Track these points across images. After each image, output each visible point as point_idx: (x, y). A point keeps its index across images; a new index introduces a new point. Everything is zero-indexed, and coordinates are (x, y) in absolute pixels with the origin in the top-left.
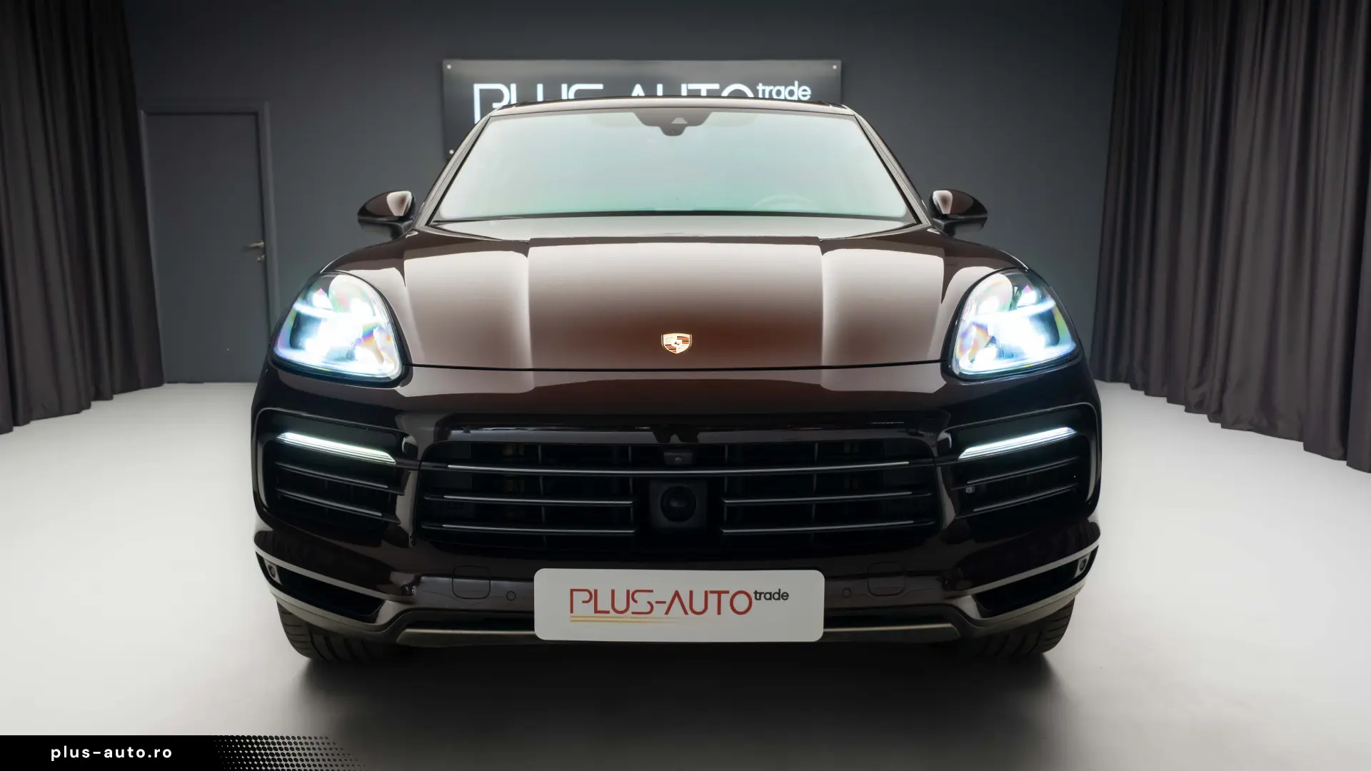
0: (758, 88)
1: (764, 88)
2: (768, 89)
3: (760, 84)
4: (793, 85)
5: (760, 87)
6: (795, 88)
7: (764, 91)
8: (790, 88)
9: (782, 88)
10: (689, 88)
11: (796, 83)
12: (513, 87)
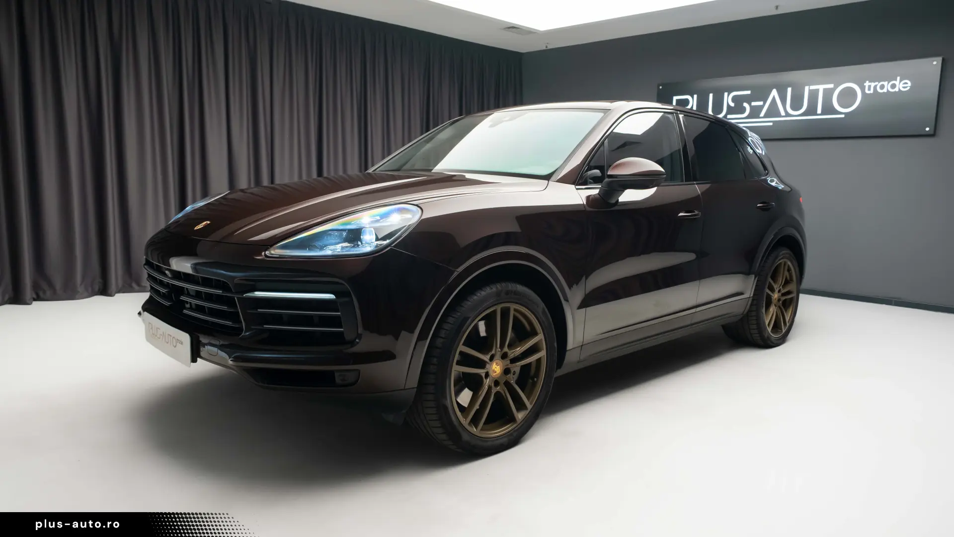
0: (865, 84)
1: (870, 84)
2: (873, 84)
3: (867, 82)
4: (896, 80)
5: (867, 84)
6: (897, 83)
7: (870, 87)
8: (894, 82)
9: (885, 83)
10: (810, 89)
11: (898, 78)
12: (695, 96)
